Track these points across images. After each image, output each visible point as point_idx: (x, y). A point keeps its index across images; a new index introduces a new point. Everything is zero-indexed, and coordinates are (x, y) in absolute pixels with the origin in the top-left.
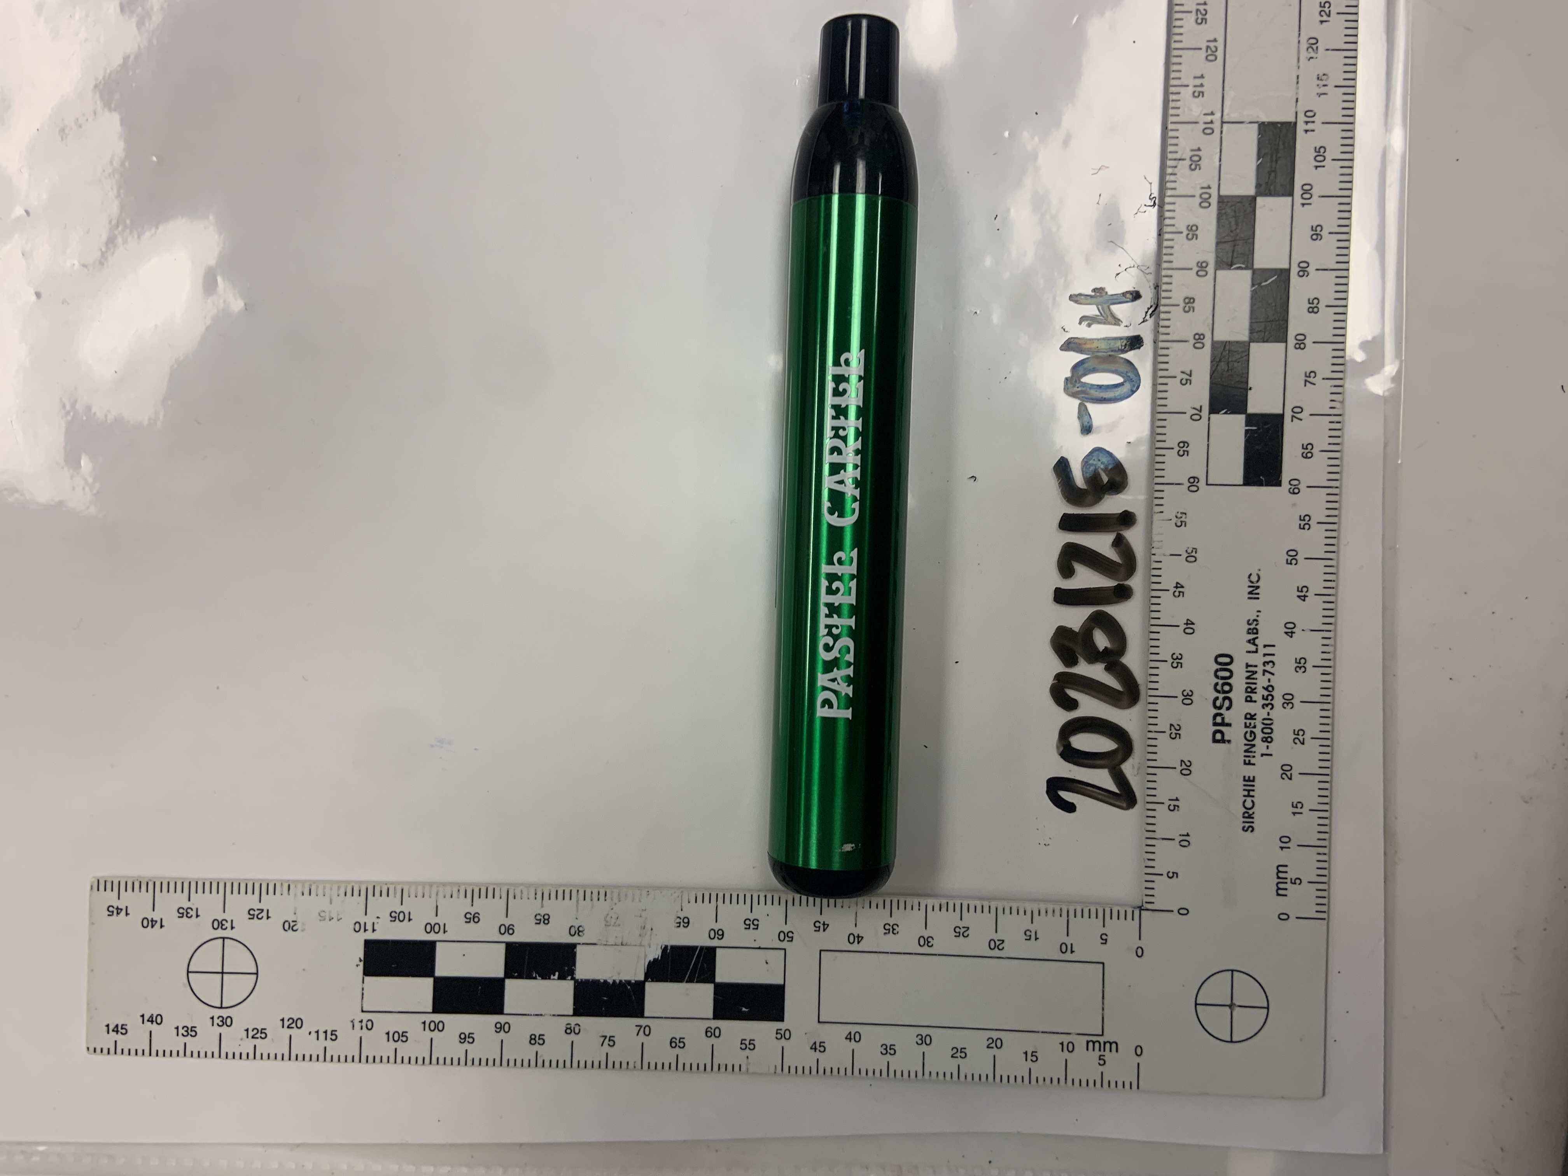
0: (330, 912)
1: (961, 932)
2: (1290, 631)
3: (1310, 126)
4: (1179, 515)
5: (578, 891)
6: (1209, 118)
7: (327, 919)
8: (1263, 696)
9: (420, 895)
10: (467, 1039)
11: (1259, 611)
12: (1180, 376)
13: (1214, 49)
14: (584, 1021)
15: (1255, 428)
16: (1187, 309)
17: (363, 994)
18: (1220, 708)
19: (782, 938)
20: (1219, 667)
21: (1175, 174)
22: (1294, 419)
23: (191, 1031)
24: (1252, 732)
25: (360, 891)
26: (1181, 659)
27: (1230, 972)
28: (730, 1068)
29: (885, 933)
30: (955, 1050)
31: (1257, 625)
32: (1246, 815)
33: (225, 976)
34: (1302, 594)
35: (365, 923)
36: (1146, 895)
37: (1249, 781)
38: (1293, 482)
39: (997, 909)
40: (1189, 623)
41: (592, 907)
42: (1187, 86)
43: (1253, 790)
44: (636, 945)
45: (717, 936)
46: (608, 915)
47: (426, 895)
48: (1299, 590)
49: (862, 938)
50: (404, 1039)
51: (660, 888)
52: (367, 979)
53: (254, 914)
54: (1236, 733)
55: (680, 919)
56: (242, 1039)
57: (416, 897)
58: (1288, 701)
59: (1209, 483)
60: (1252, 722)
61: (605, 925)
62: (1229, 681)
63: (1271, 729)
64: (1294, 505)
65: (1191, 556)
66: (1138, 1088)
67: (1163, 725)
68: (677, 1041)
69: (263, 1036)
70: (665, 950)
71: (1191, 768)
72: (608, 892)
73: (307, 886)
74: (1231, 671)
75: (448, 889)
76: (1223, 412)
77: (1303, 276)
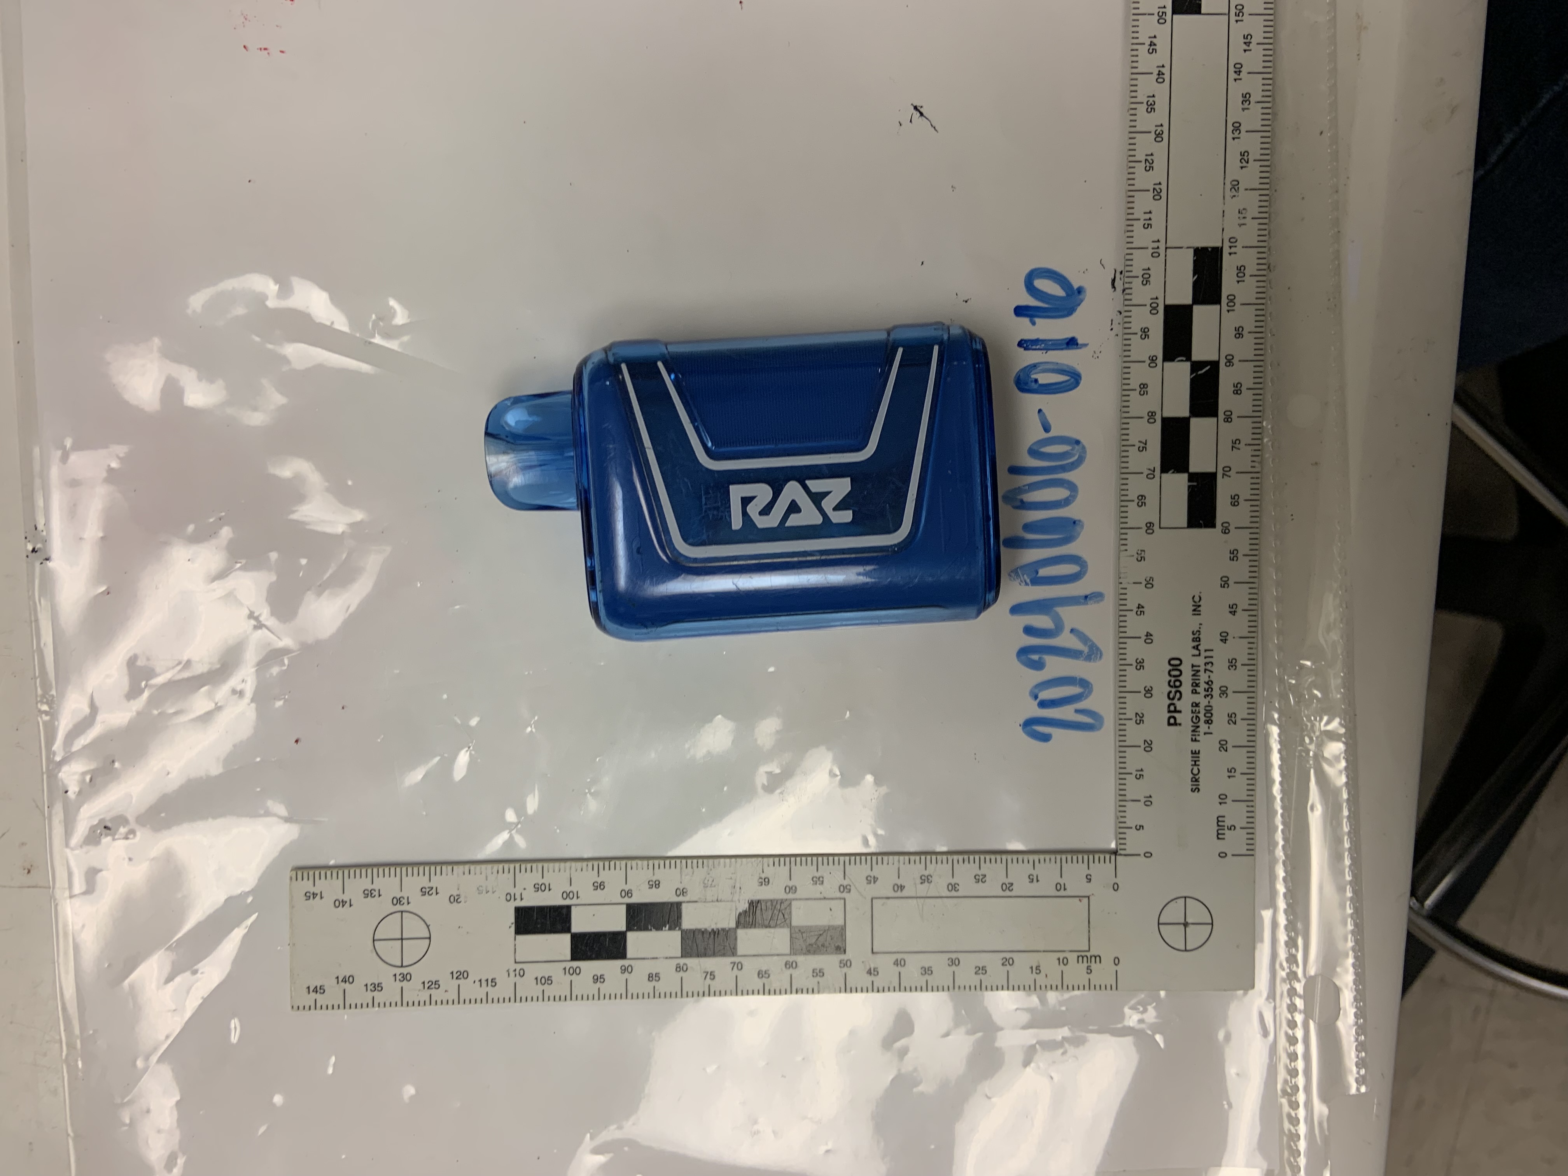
0: (486, 887)
1: (980, 879)
2: (1224, 638)
3: (1233, 250)
4: (1139, 552)
5: (681, 861)
6: (1155, 245)
7: (484, 892)
8: (1205, 689)
9: (557, 869)
10: (599, 980)
11: (1201, 624)
12: (1138, 444)
13: (1159, 191)
14: (692, 962)
15: (1195, 484)
16: (1142, 393)
17: (515, 949)
18: (1173, 699)
19: (842, 890)
20: (1171, 668)
21: (1131, 288)
22: (1224, 476)
23: (377, 987)
24: (1197, 717)
25: (509, 870)
26: (1143, 662)
27: (1184, 899)
28: (805, 991)
29: (921, 883)
30: (978, 969)
31: (1199, 635)
32: (1194, 779)
33: (404, 941)
34: (1233, 610)
35: (515, 894)
36: (1120, 844)
37: (1195, 754)
38: (1225, 525)
39: (1007, 860)
40: (1148, 635)
41: (693, 873)
42: (1139, 220)
43: (1199, 761)
44: (728, 901)
45: (791, 891)
46: (705, 878)
47: (562, 870)
48: (1231, 607)
49: (904, 887)
50: (550, 982)
51: (745, 857)
52: (519, 937)
53: (425, 892)
54: (1185, 717)
55: (762, 879)
56: (419, 990)
57: (554, 871)
58: (1224, 692)
59: (1162, 526)
60: (1197, 709)
61: (704, 887)
62: (1180, 678)
63: (1212, 714)
64: (1226, 542)
65: (1149, 583)
66: (1117, 989)
67: (1130, 714)
68: (764, 973)
69: (437, 986)
70: (751, 903)
71: (1152, 746)
72: (705, 861)
73: (467, 867)
74: (1181, 671)
75: (579, 865)
76: (1171, 472)
77: (1229, 366)
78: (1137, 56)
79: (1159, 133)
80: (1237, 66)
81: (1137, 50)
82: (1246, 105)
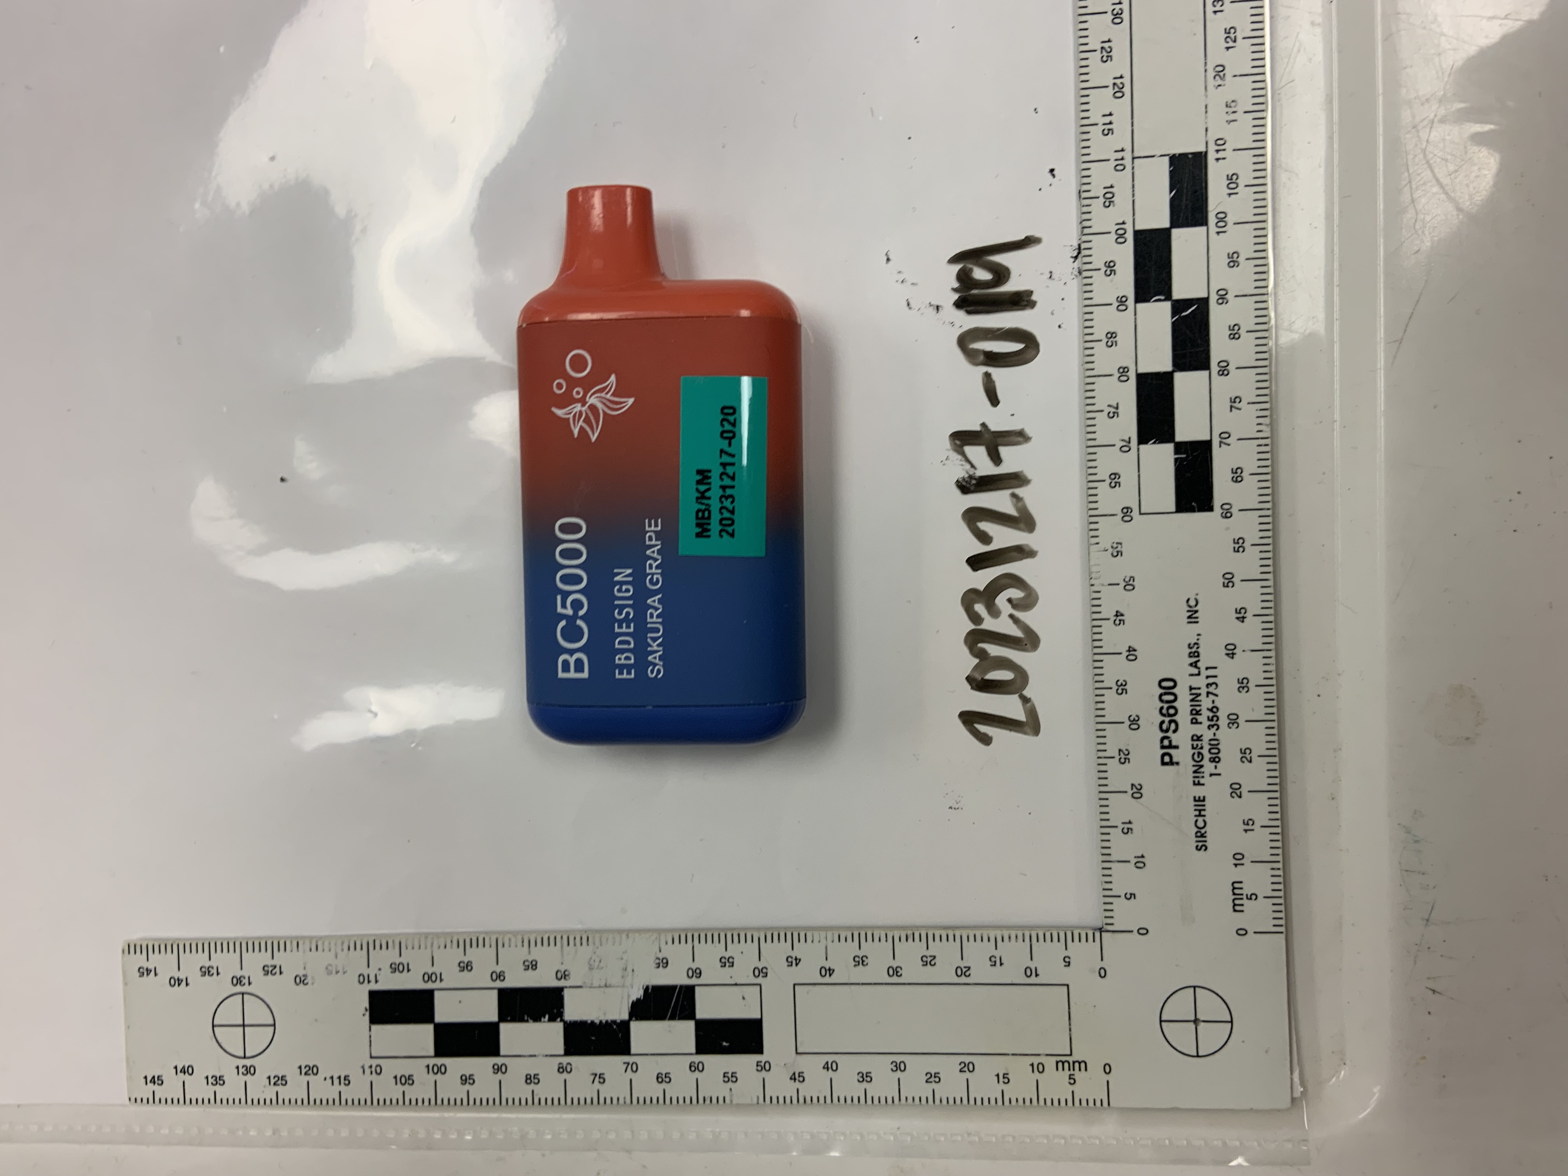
0: (336, 966)
1: (928, 961)
2: (1231, 652)
3: (1221, 155)
4: (1115, 545)
5: (562, 937)
6: (1119, 156)
7: (334, 972)
8: (1208, 717)
9: (416, 947)
10: (468, 1081)
11: (1199, 635)
12: (1108, 409)
13: (1121, 86)
14: (575, 1060)
15: (1184, 456)
16: (1110, 344)
17: (370, 1041)
18: (1167, 731)
19: (757, 973)
20: (1163, 691)
21: (1091, 213)
22: (1223, 445)
23: (219, 1080)
24: (1199, 753)
25: (362, 945)
26: (1125, 685)
27: (1192, 989)
28: (715, 1100)
29: (855, 965)
30: (929, 1076)
31: (1198, 648)
32: (1199, 834)
33: (246, 1028)
34: (1241, 616)
35: (368, 976)
36: (1106, 917)
37: (1200, 801)
38: (1226, 507)
39: (961, 937)
40: (1131, 650)
41: (576, 952)
42: (1096, 124)
43: (1204, 810)
44: (617, 987)
45: (695, 974)
47: (423, 946)
48: (1238, 611)
49: (834, 970)
50: (411, 1082)
51: (639, 931)
52: (374, 1027)
53: (268, 971)
54: (1184, 754)
55: (659, 959)
56: (265, 1086)
57: (413, 949)
58: (1233, 721)
59: (1143, 511)
60: (1199, 743)
61: (589, 969)
62: (1175, 704)
63: (1219, 750)
64: (1227, 529)
65: (1129, 584)
66: (1109, 1104)
67: (1112, 751)
68: (664, 1076)
69: (284, 1082)
70: (646, 990)
71: (1142, 791)
72: (590, 937)
73: (313, 942)
74: (1175, 695)
75: (442, 940)
76: (1151, 442)
77: (1222, 303)
79: (1117, 14)
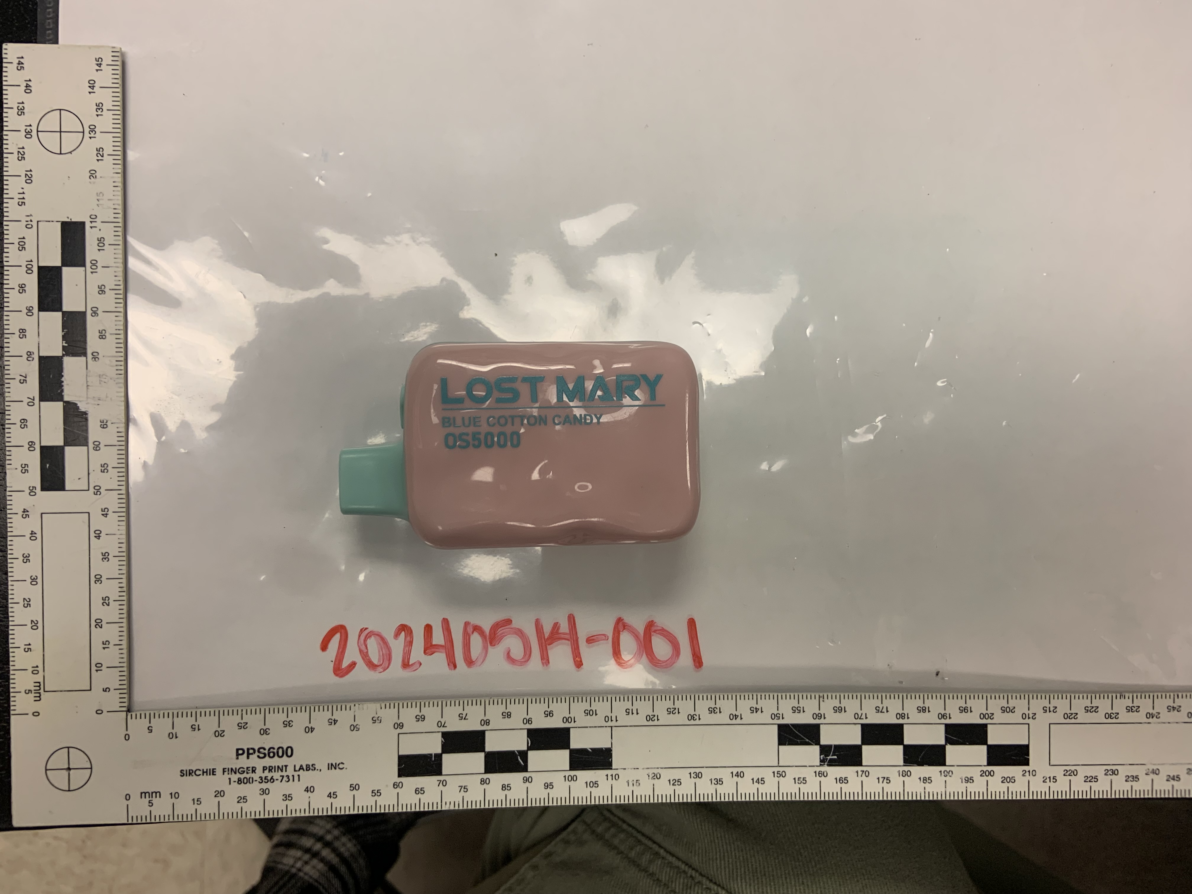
0: (103, 199)
1: (105, 601)
2: (309, 789)
4: (379, 719)
5: (122, 357)
6: (614, 718)
7: (98, 198)
8: (267, 777)
9: (116, 256)
10: (19, 288)
11: (320, 770)
12: (464, 713)
14: (35, 365)
15: (433, 759)
16: (504, 714)
17: (50, 221)
18: (259, 752)
19: (97, 488)
20: (285, 749)
21: (581, 702)
22: (439, 782)
23: (21, 112)
24: (244, 772)
25: (117, 218)
26: (289, 725)
27: (90, 767)
29: (102, 553)
30: (27, 601)
31: (312, 770)
32: (191, 772)
33: (59, 133)
34: (332, 795)
35: (95, 222)
36: (136, 715)
37: (213, 772)
38: (401, 784)
39: (123, 622)
40: (312, 730)
41: (113, 366)
42: (632, 706)
44: (87, 394)
45: (96, 446)
46: (107, 376)
47: (116, 260)
48: (334, 793)
49: (99, 539)
50: (21, 249)
51: (128, 409)
52: (59, 225)
53: (100, 151)
54: (244, 762)
55: (106, 423)
56: (17, 145)
58: (264, 792)
59: (399, 735)
60: (250, 771)
61: (100, 375)
62: (276, 756)
63: (247, 783)
64: (387, 786)
65: (354, 728)
67: (247, 718)
68: (25, 424)
69: (20, 159)
70: (85, 413)
71: (219, 737)
72: (123, 375)
73: (120, 184)
74: (282, 756)
75: (121, 274)
76: (443, 740)
77: (524, 780)
78: (749, 699)
79: (694, 718)
80: (742, 773)
81: (753, 699)
82: (713, 781)
